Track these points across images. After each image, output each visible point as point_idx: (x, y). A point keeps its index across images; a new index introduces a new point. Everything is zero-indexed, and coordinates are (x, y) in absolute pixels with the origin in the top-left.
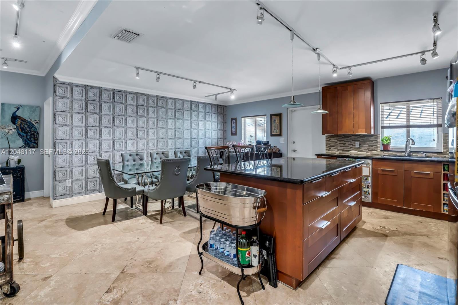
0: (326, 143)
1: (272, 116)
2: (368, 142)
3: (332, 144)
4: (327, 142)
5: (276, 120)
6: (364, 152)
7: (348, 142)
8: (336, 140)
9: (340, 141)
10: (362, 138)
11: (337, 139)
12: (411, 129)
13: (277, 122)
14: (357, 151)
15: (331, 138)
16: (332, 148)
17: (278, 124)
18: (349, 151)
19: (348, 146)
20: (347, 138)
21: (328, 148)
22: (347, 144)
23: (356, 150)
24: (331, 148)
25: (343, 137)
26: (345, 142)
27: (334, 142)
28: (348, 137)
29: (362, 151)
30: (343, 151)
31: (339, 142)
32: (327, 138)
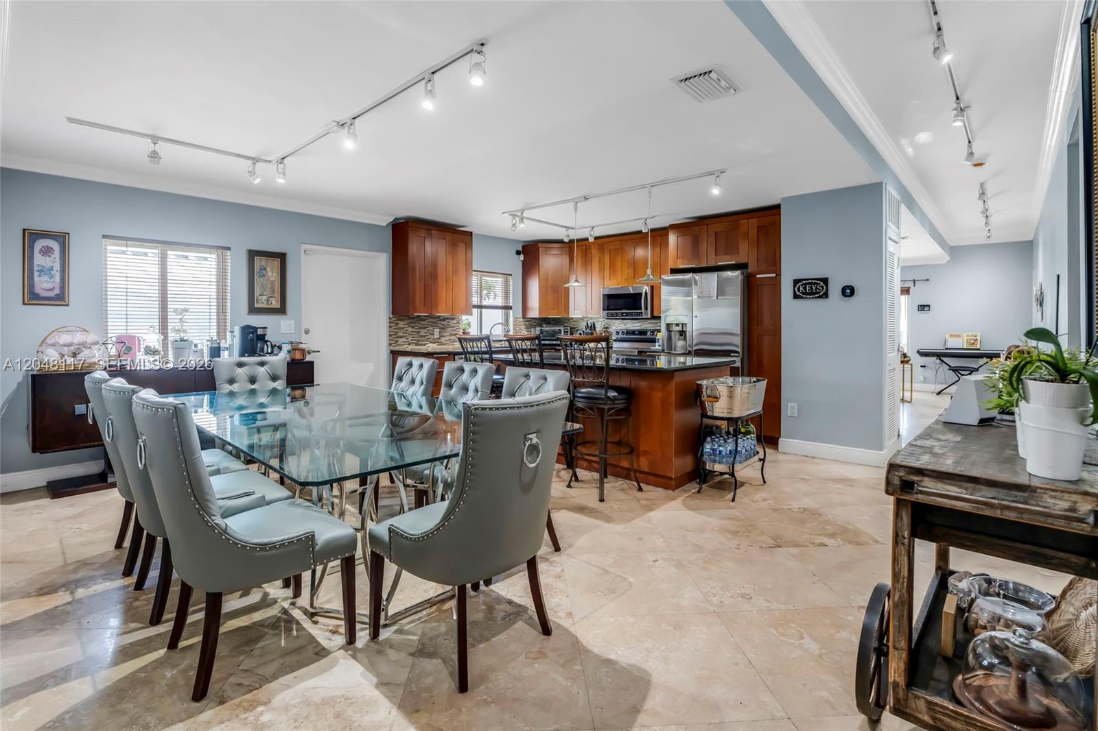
0: (390, 332)
1: (253, 254)
2: (450, 329)
3: (400, 334)
4: (392, 329)
5: (268, 269)
6: (445, 344)
7: (424, 328)
8: (407, 326)
9: (413, 327)
10: (443, 323)
11: (408, 324)
12: (483, 310)
13: (270, 274)
14: (435, 345)
15: (398, 322)
16: (401, 340)
17: (272, 282)
18: (425, 345)
19: (425, 336)
20: (422, 322)
21: (393, 342)
22: (423, 332)
23: (434, 343)
24: (397, 341)
25: (417, 319)
26: (420, 328)
27: (403, 328)
28: (424, 320)
29: (442, 344)
30: (417, 345)
31: (410, 330)
32: (392, 320)
